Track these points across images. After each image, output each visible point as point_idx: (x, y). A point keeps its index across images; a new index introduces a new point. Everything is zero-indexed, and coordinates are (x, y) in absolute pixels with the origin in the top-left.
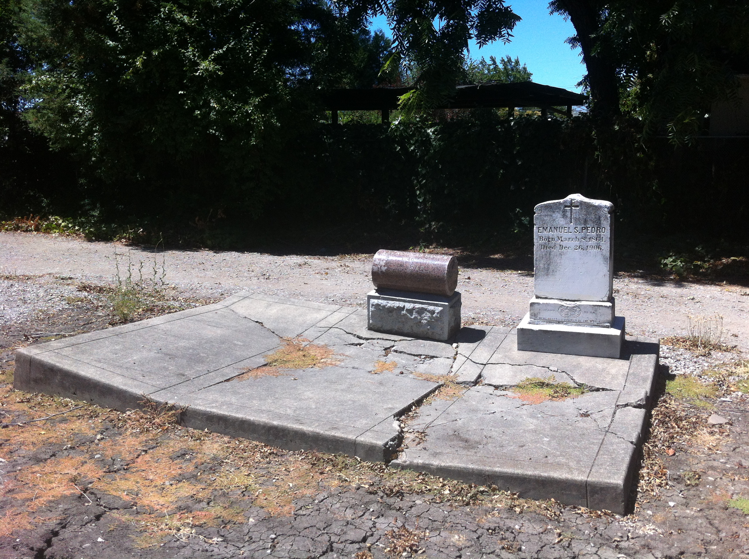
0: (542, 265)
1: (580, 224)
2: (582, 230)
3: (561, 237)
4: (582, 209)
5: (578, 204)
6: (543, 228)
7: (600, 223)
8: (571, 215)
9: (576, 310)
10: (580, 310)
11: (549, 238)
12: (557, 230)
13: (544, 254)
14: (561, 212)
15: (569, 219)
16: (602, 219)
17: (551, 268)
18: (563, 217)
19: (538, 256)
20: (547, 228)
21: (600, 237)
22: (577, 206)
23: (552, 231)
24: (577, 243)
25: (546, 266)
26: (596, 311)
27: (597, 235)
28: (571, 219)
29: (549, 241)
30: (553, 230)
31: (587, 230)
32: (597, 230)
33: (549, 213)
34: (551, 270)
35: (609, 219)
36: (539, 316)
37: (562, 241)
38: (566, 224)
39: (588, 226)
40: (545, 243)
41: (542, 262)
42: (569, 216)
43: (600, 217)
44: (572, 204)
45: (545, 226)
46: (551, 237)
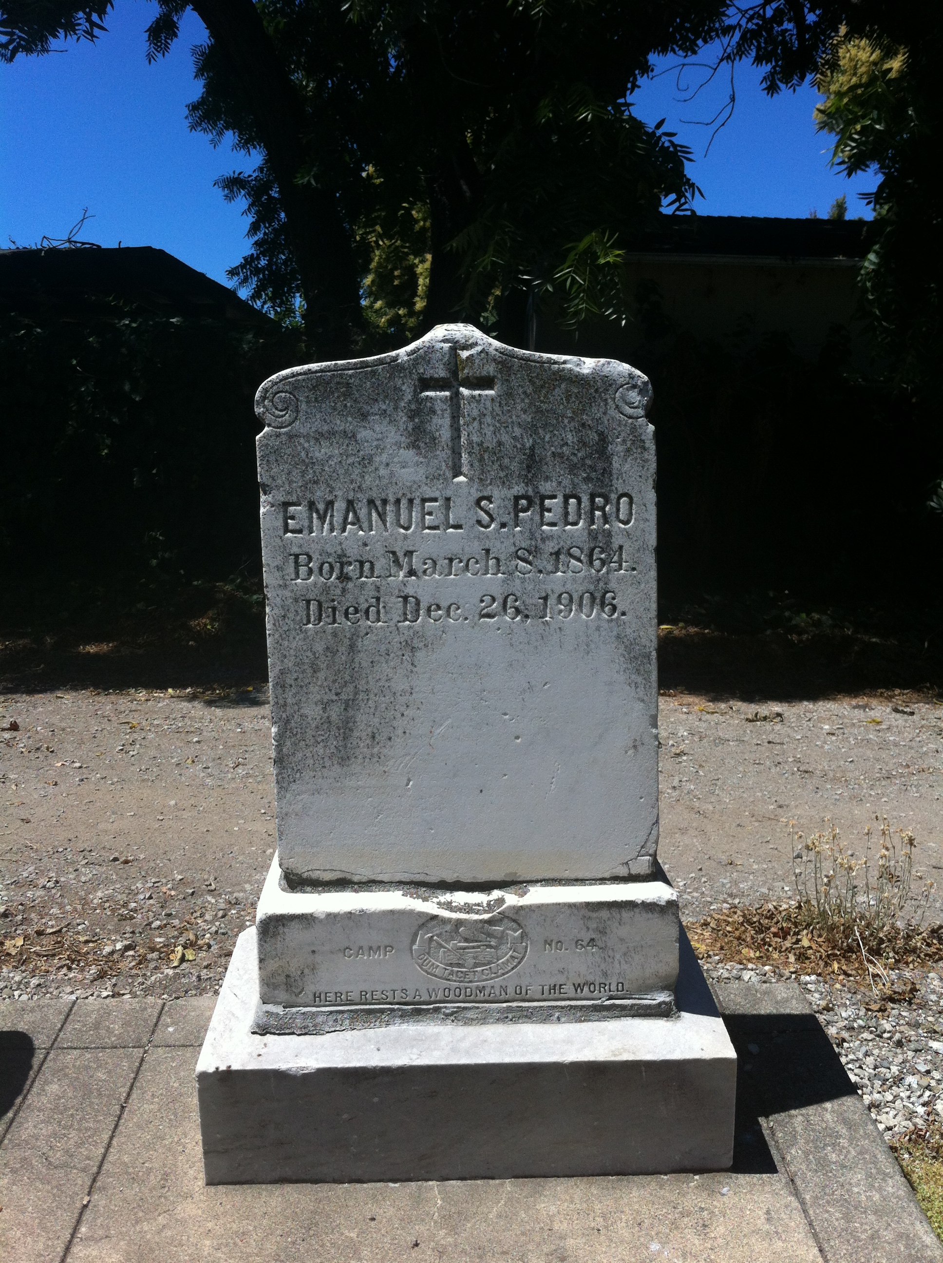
0: (312, 711)
1: (505, 482)
2: (517, 510)
3: (409, 554)
4: (509, 394)
5: (490, 369)
6: (312, 505)
7: (607, 472)
8: (456, 430)
9: (502, 938)
10: (523, 936)
11: (343, 560)
12: (382, 516)
13: (319, 647)
14: (402, 418)
15: (443, 454)
16: (617, 448)
17: (363, 720)
18: (414, 445)
19: (289, 663)
20: (330, 504)
21: (609, 543)
22: (486, 382)
23: (357, 521)
24: (493, 582)
25: (335, 713)
26: (603, 932)
27: (593, 535)
28: (456, 453)
29: (344, 577)
30: (363, 513)
31: (543, 509)
32: (593, 507)
33: (339, 424)
34: (361, 731)
35: (652, 446)
36: (310, 988)
37: (412, 573)
38: (432, 478)
39: (546, 487)
40: (326, 589)
41: (316, 693)
42: (445, 434)
43: (603, 439)
44: (454, 373)
45: (320, 494)
46: (353, 552)
